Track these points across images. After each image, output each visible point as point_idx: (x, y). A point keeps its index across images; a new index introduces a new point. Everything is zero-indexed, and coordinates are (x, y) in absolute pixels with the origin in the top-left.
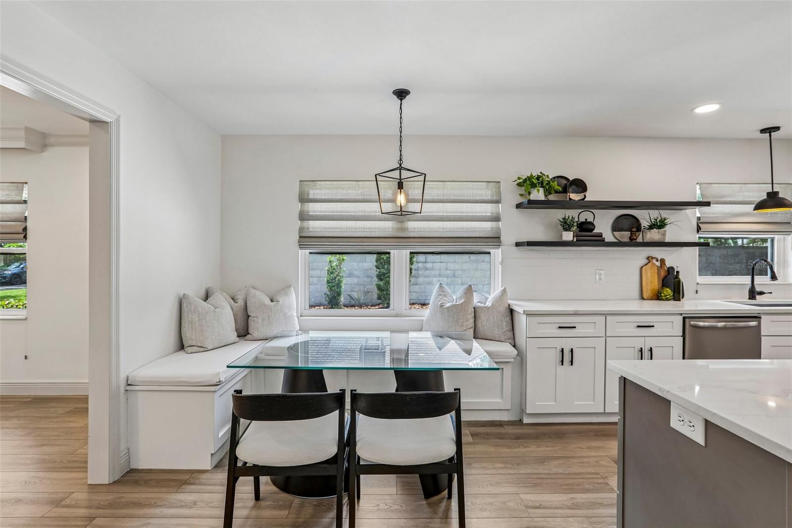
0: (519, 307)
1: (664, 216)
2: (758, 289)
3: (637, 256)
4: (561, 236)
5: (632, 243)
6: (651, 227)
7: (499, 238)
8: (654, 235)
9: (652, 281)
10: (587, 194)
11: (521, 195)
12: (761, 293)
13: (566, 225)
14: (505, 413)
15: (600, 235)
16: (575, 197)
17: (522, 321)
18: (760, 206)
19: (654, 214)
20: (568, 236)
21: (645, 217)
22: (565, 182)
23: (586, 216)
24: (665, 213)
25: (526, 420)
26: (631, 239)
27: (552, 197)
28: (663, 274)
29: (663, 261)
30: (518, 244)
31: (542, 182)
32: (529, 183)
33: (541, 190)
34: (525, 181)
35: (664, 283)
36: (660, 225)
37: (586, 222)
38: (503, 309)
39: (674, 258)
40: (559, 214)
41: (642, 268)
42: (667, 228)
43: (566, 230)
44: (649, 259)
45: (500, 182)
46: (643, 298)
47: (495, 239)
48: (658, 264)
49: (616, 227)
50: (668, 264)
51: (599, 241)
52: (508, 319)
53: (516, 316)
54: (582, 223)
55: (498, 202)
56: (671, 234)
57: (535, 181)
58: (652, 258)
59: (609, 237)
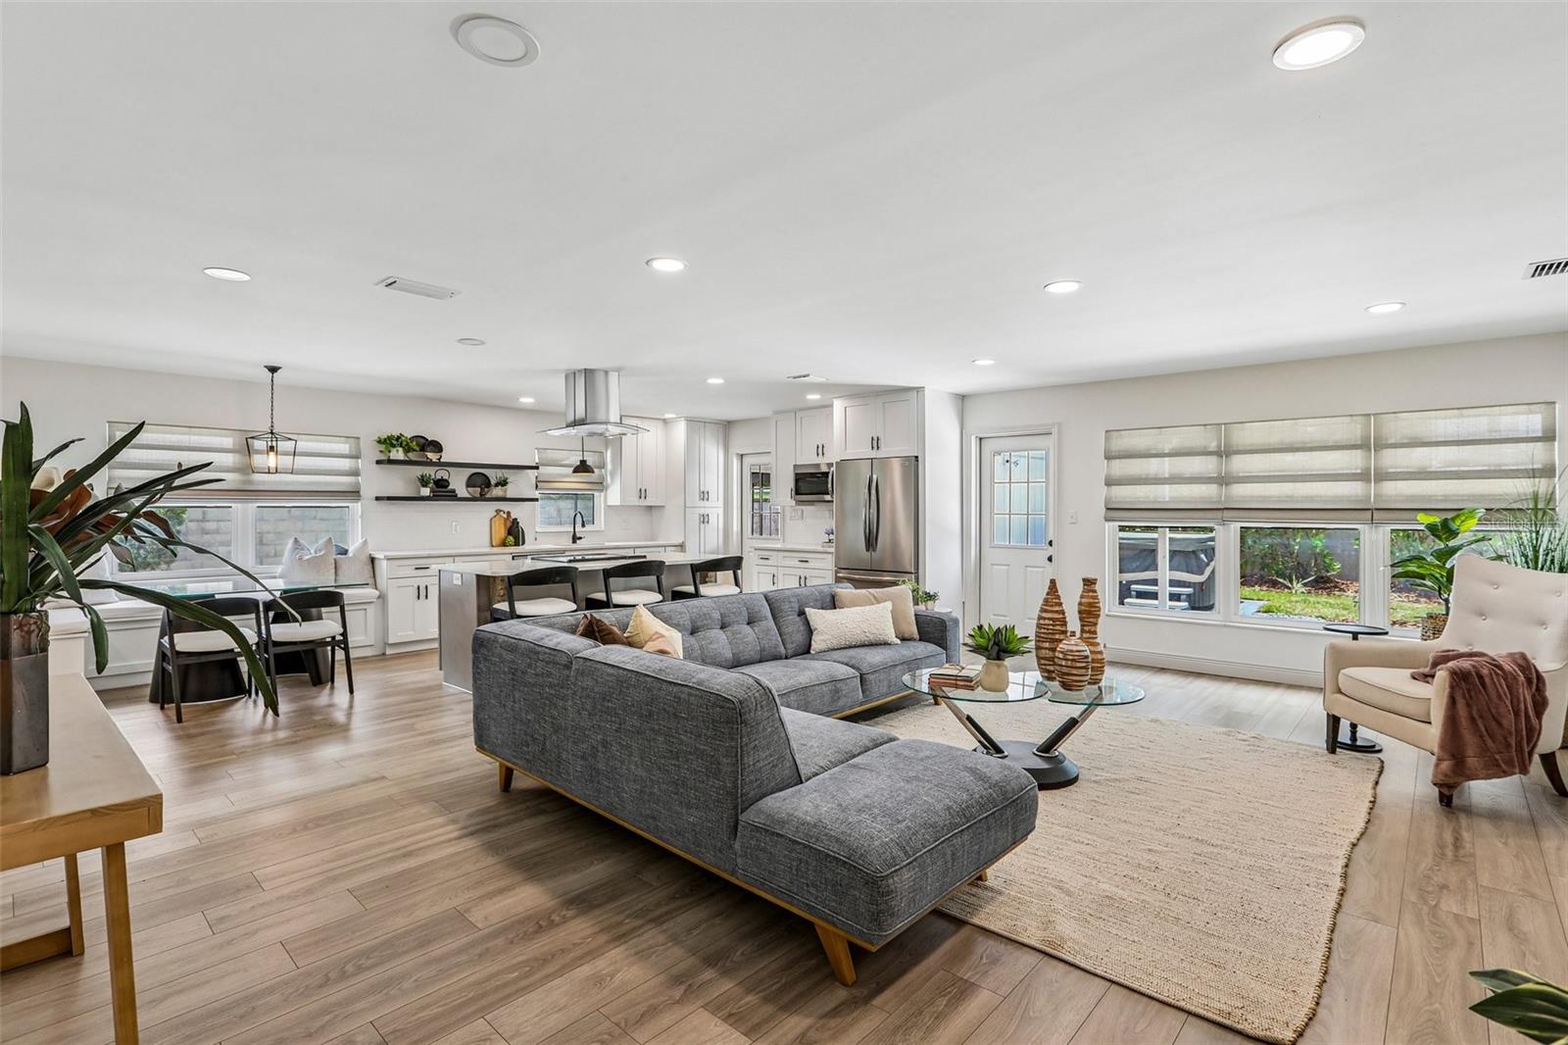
0: (378, 555)
1: (506, 476)
2: (578, 535)
3: (487, 510)
4: (419, 492)
5: (482, 498)
6: (497, 485)
7: (358, 492)
8: (497, 492)
9: (500, 532)
10: (443, 454)
11: (381, 452)
12: (580, 538)
13: (424, 481)
14: (369, 649)
15: (454, 491)
16: (432, 456)
17: (383, 567)
18: (577, 470)
19: (500, 473)
20: (426, 492)
21: (493, 475)
22: (423, 441)
23: (442, 474)
24: (506, 473)
25: (389, 652)
26: (481, 495)
27: (412, 456)
28: (509, 524)
29: (509, 513)
30: (378, 499)
31: (401, 443)
32: (389, 442)
33: (401, 449)
34: (385, 440)
35: (509, 533)
36: (503, 483)
37: (442, 480)
38: (364, 558)
39: (518, 511)
40: (419, 471)
41: (491, 520)
42: (509, 486)
43: (423, 486)
44: (498, 511)
45: (358, 438)
46: (492, 546)
47: (354, 494)
48: (505, 516)
49: (470, 483)
50: (513, 516)
51: (453, 496)
52: (370, 567)
53: (377, 562)
54: (439, 480)
55: (357, 457)
56: (511, 491)
57: (395, 442)
58: (500, 511)
59: (462, 492)
